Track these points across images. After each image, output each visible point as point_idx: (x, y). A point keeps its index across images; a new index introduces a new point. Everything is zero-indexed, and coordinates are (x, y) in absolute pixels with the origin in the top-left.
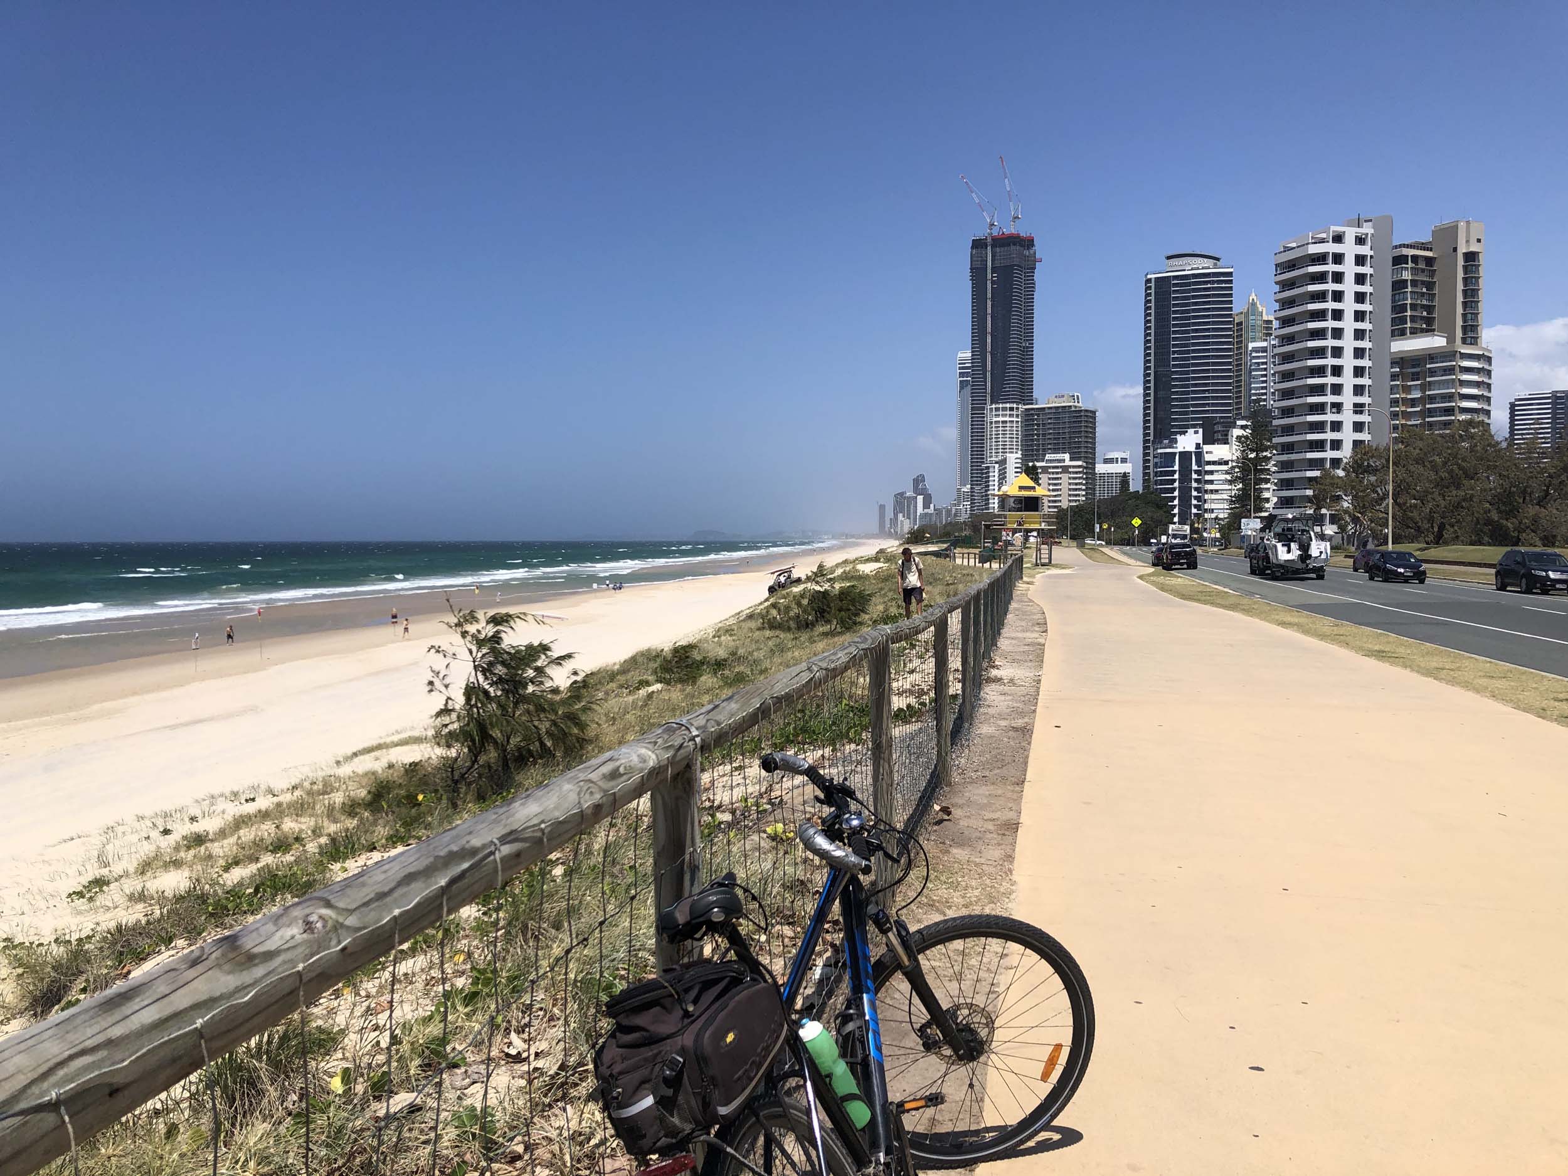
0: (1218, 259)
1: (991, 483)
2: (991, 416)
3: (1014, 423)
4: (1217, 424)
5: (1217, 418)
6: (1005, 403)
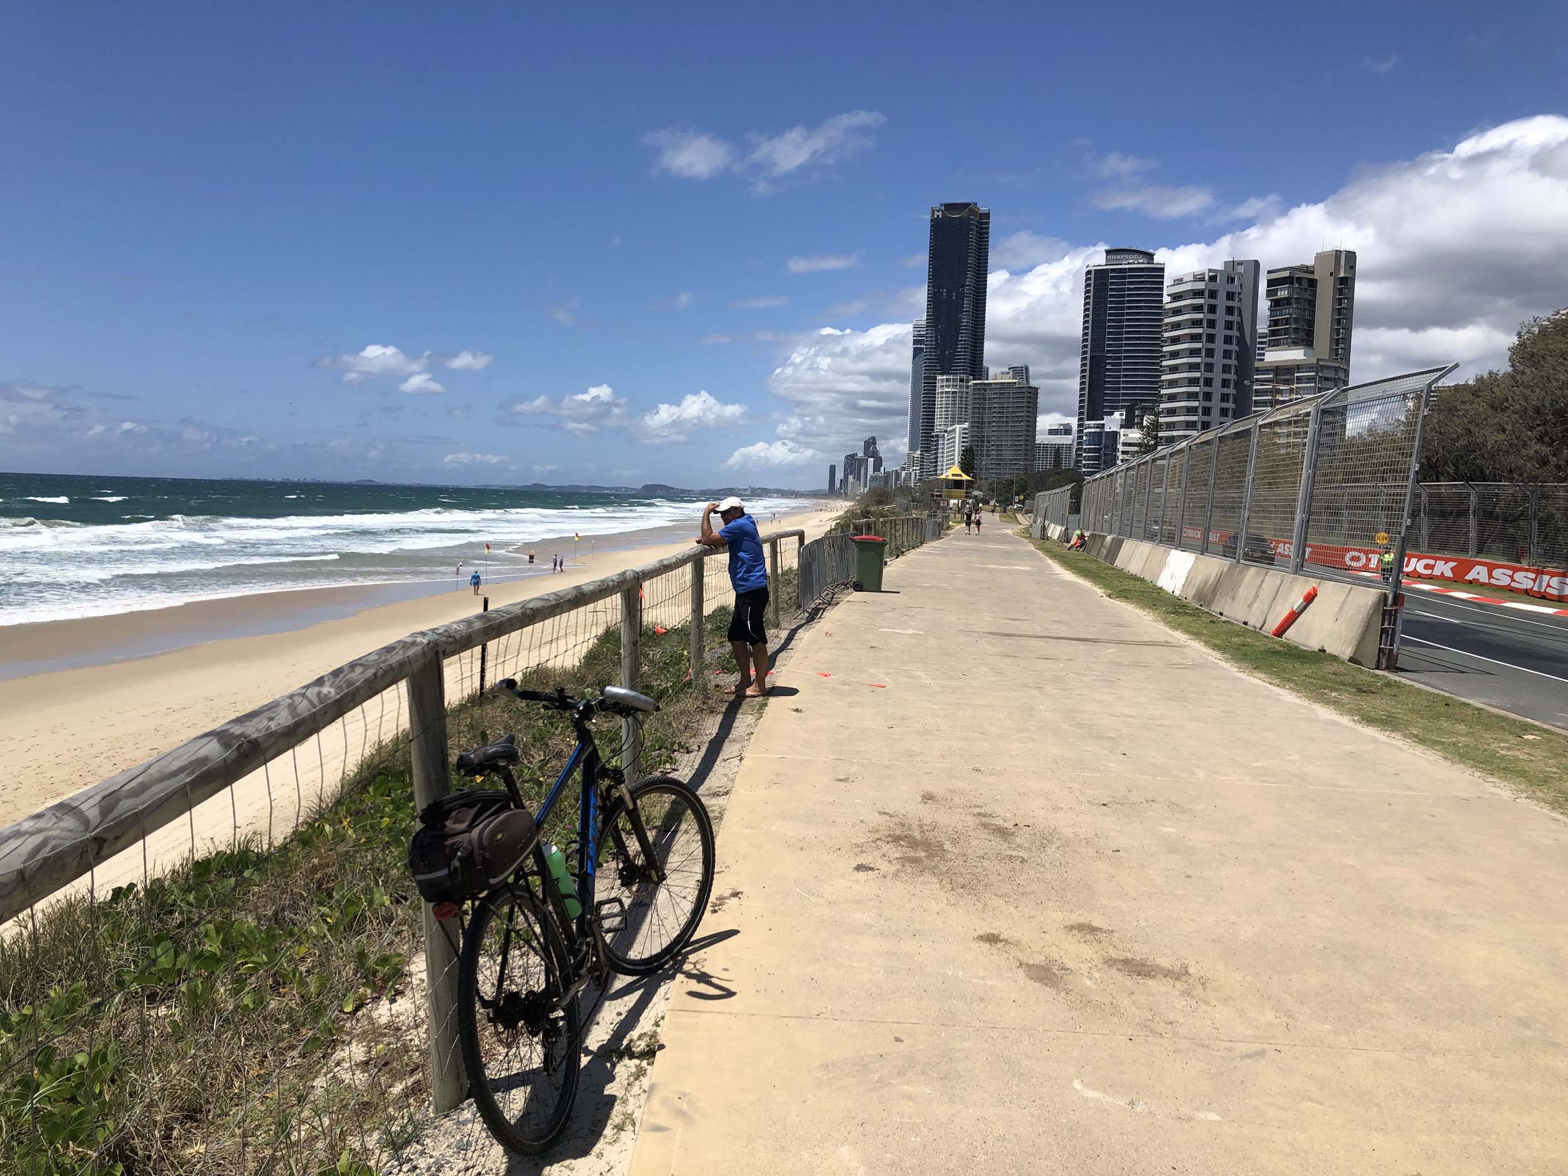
1: (940, 451)
2: (942, 386)
3: (964, 395)
4: (1138, 409)
5: (1144, 401)
6: (956, 374)
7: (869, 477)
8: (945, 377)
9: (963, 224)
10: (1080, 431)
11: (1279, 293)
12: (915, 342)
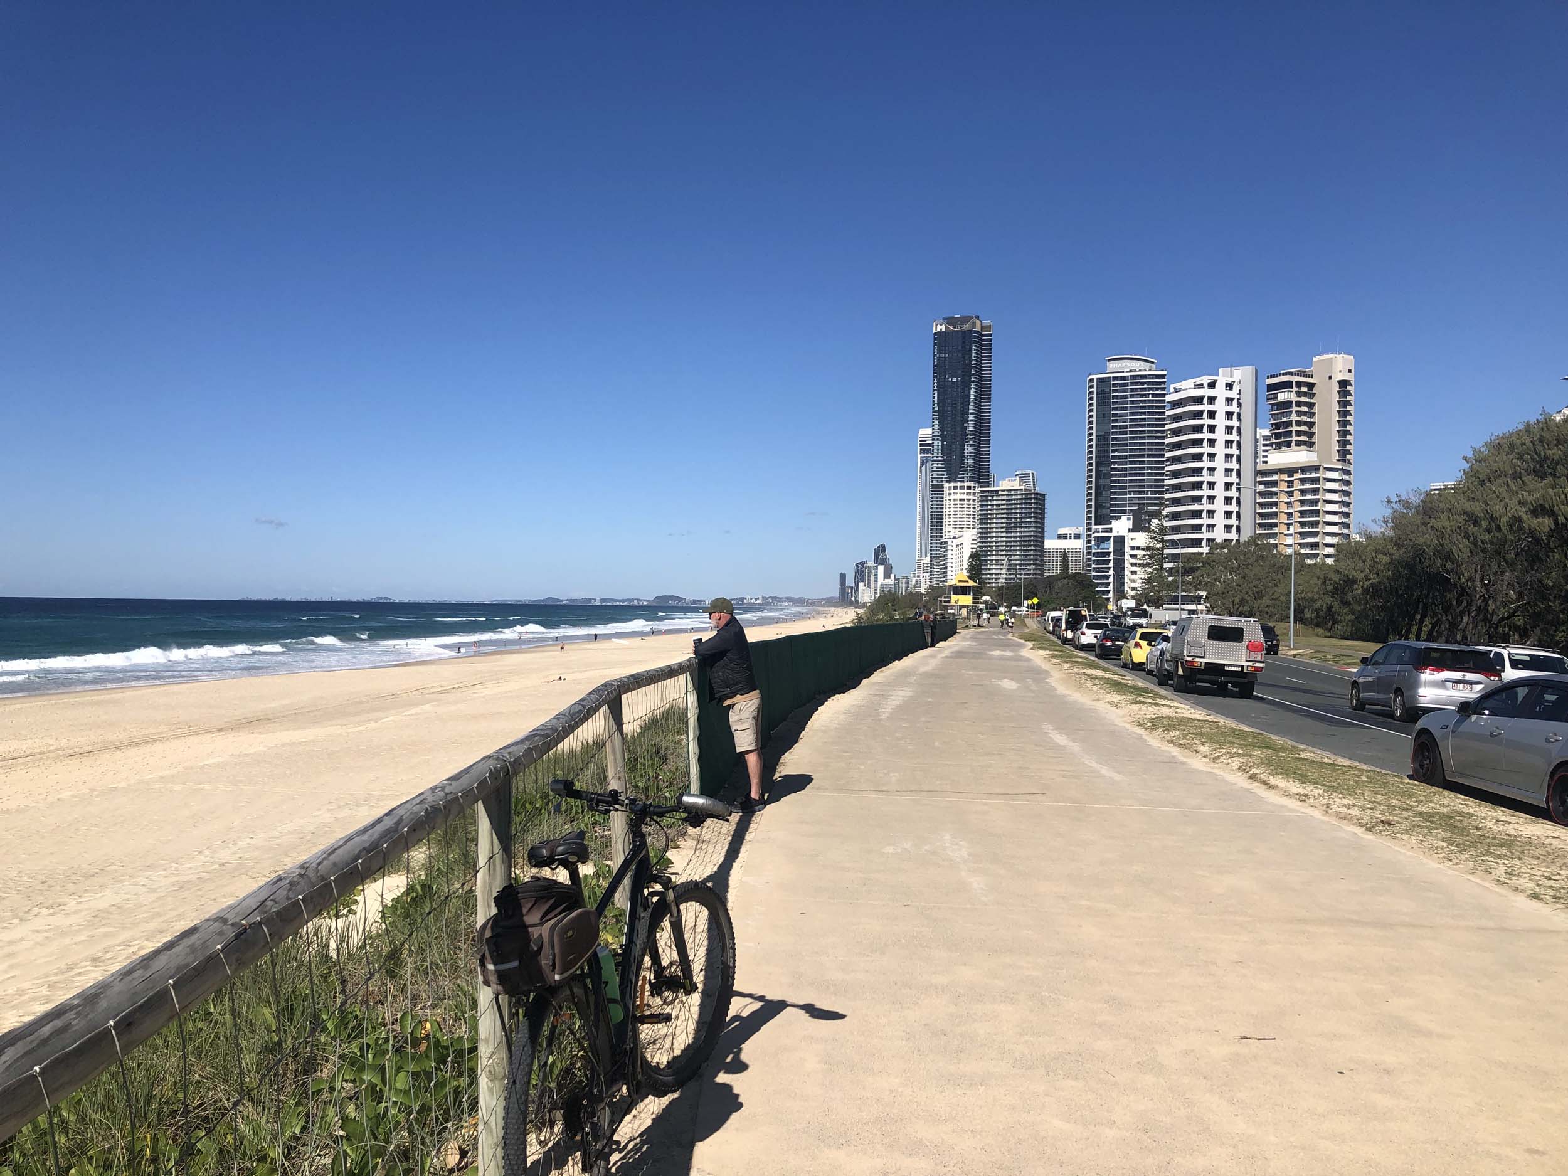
1: (949, 556)
2: (950, 494)
3: (971, 501)
4: (1143, 513)
5: (1152, 505)
6: (963, 481)
7: (879, 584)
8: (952, 484)
9: (966, 335)
10: (1089, 536)
11: (1279, 398)
12: (923, 451)
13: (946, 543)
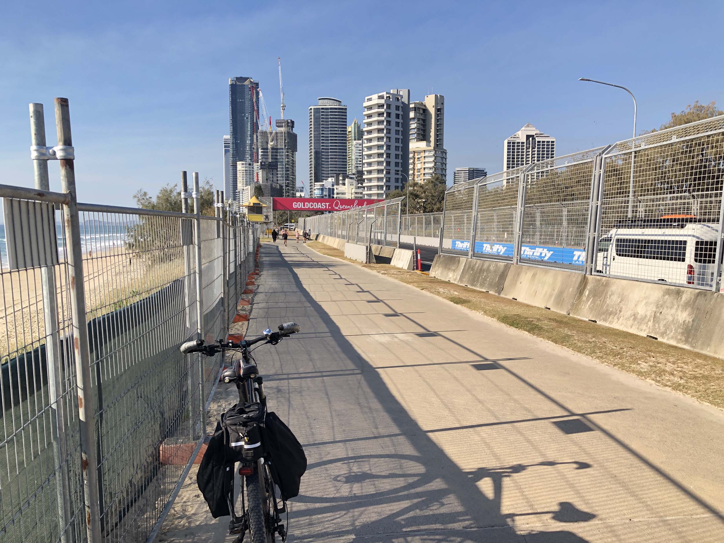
0: (340, 102)
1: (241, 199)
2: (240, 167)
8: (241, 162)
9: (246, 87)
12: (225, 147)
13: (239, 192)
